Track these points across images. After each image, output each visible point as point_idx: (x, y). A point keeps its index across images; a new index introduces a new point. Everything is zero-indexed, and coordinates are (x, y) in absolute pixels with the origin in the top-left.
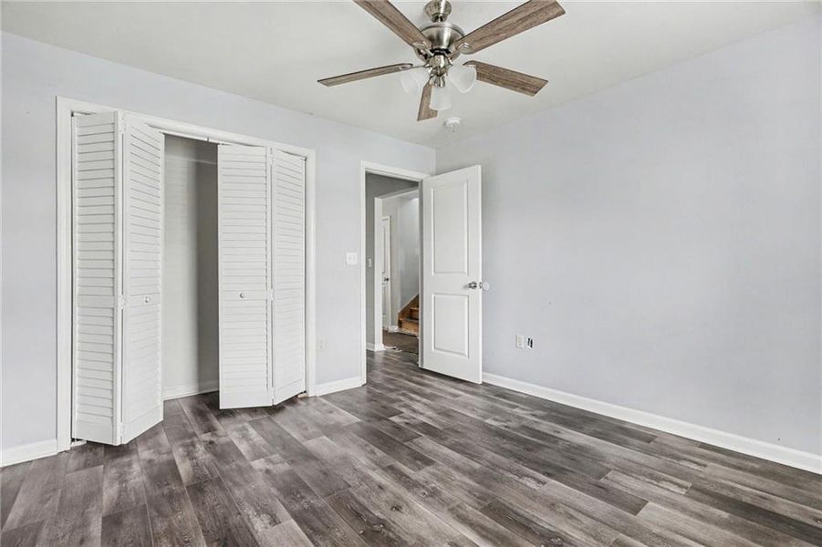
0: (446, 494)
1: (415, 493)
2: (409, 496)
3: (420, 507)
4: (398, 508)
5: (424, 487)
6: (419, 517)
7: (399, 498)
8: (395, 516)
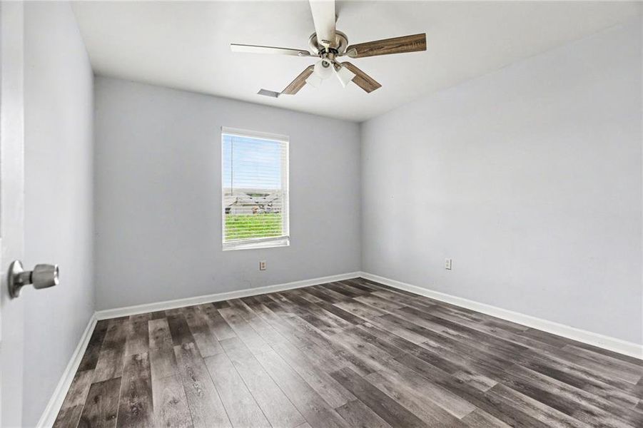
0: (330, 353)
1: (350, 353)
2: (354, 352)
3: (347, 347)
4: (360, 346)
5: (343, 356)
6: (348, 342)
7: (360, 351)
8: (362, 343)
